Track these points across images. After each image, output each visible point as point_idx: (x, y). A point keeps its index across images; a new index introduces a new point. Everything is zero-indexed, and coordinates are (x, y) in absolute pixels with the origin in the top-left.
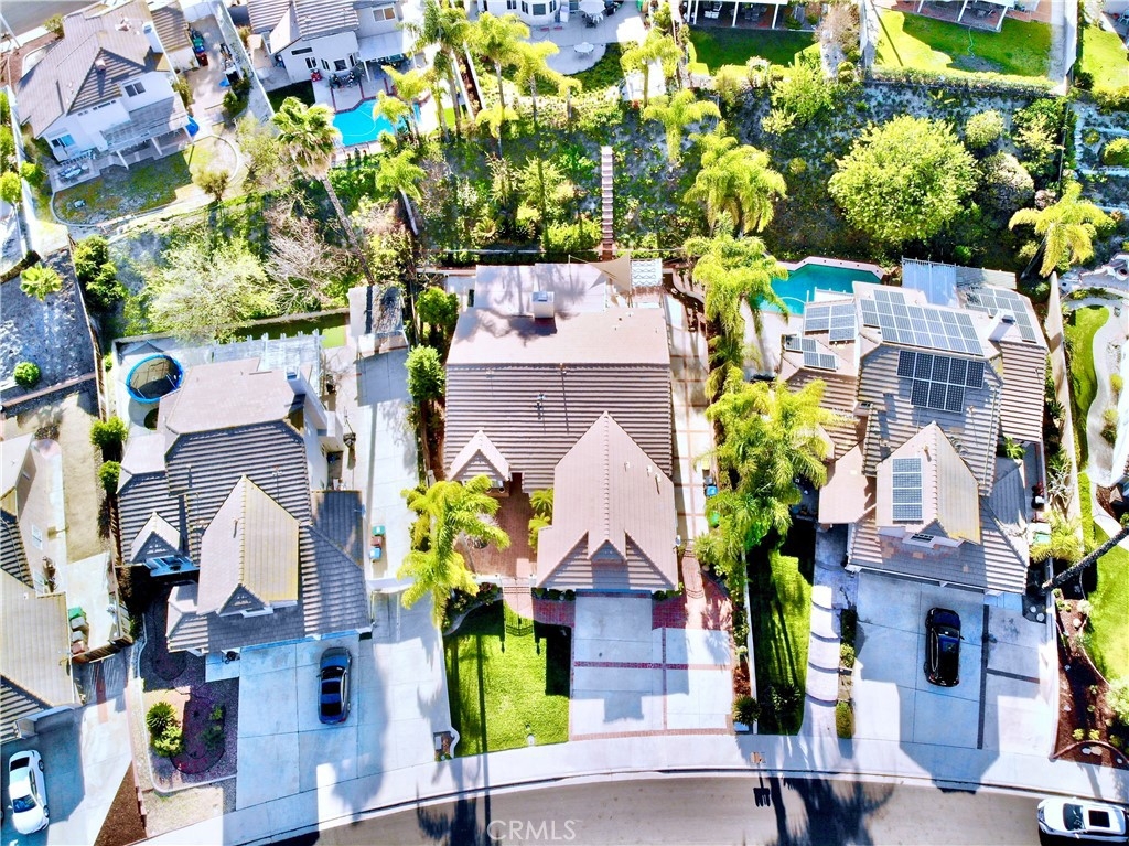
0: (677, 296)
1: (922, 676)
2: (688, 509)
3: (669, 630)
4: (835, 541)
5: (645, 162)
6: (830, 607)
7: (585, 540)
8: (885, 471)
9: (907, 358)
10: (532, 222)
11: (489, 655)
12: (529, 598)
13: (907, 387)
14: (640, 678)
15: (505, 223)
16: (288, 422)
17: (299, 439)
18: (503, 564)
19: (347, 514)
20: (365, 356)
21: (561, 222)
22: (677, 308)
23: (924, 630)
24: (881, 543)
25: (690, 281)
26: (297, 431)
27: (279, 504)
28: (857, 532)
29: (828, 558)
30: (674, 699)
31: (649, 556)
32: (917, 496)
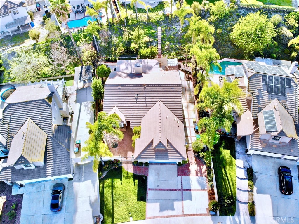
0: (182, 70)
1: (279, 192)
2: (189, 135)
3: (183, 177)
4: (242, 144)
5: (171, 31)
6: (243, 167)
7: (152, 142)
8: (261, 116)
9: (264, 78)
10: (135, 48)
11: (116, 186)
12: (132, 165)
13: (266, 87)
14: (173, 194)
15: (127, 48)
16: (47, 100)
17: (50, 106)
18: (122, 153)
19: (65, 133)
20: (79, 88)
21: (145, 48)
22: (183, 74)
23: (277, 175)
24: (261, 142)
25: (187, 66)
26: (49, 103)
27: (41, 128)
28: (252, 138)
29: (240, 150)
30: (186, 202)
31: (176, 147)
32: (274, 122)
